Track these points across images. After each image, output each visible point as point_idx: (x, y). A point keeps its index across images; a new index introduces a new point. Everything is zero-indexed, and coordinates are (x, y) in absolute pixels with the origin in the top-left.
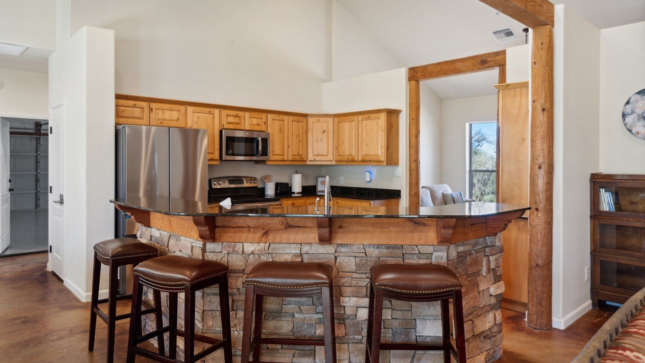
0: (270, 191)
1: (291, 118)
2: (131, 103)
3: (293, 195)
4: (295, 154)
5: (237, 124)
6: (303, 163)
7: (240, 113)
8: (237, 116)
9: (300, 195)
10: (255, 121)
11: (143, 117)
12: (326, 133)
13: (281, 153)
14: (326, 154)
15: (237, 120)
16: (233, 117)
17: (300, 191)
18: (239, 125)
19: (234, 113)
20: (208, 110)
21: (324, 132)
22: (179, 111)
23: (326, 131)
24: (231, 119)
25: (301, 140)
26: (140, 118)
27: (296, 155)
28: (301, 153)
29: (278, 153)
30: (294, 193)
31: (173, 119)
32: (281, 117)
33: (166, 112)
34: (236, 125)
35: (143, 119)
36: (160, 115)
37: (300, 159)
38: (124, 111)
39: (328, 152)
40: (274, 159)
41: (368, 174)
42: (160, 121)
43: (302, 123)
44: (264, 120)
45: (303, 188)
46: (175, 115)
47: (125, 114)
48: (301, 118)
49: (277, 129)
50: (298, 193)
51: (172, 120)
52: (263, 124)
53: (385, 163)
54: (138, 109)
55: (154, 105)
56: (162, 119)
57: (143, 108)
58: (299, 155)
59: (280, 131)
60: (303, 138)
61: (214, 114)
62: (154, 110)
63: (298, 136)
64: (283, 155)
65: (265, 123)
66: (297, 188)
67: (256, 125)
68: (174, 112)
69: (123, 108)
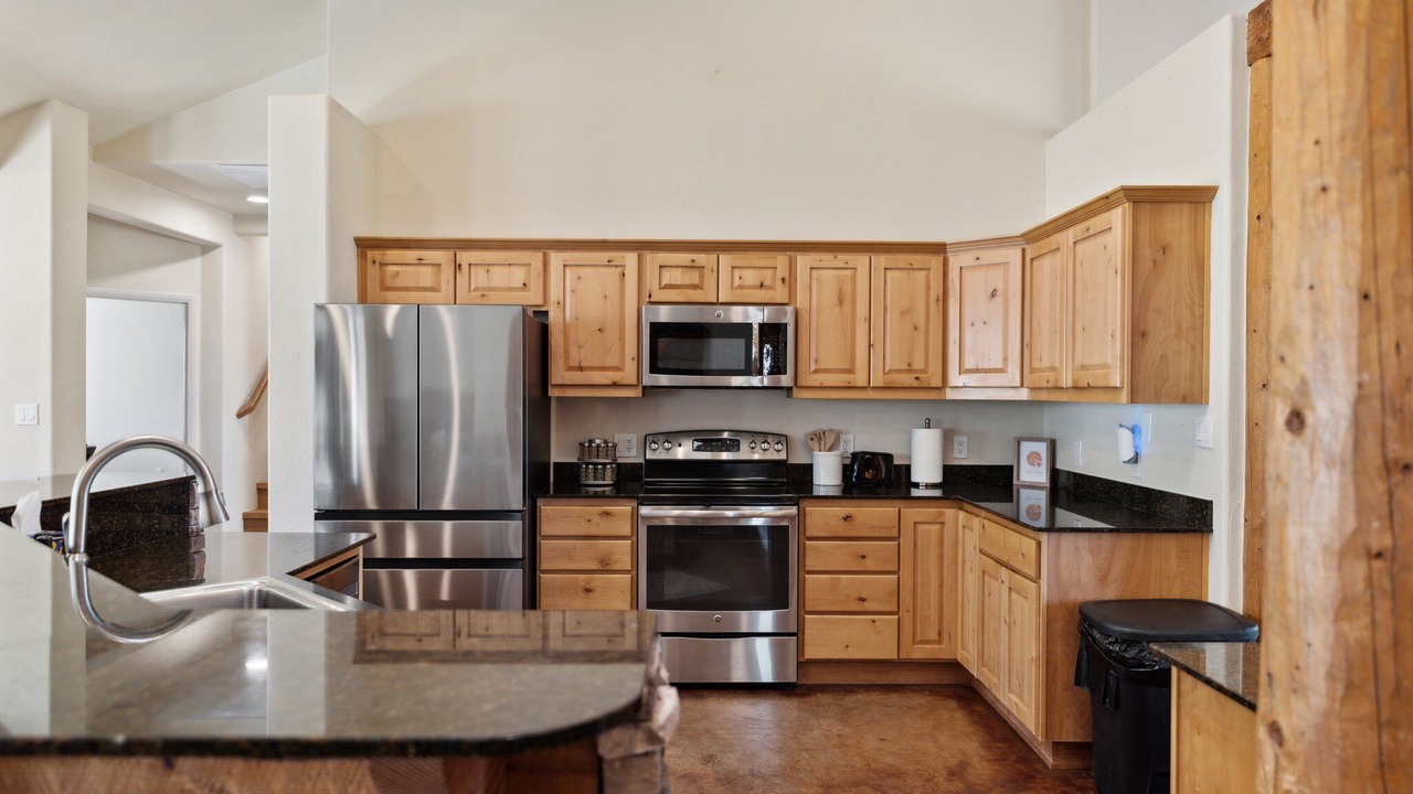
0: (827, 475)
1: (881, 260)
2: (412, 255)
3: (915, 492)
4: (896, 367)
5: (695, 287)
6: (932, 395)
7: (701, 258)
8: (692, 267)
9: (937, 493)
10: (751, 277)
11: (440, 287)
12: (999, 299)
13: (847, 366)
14: (1000, 366)
15: (693, 277)
16: (680, 269)
17: (938, 479)
18: (698, 292)
19: (684, 258)
20: (603, 256)
21: (993, 295)
22: (529, 265)
23: (1000, 292)
24: (670, 277)
25: (922, 325)
26: (433, 289)
27: (899, 371)
28: (918, 364)
29: (832, 365)
30: (917, 485)
31: (512, 285)
32: (842, 258)
33: (494, 270)
34: (691, 292)
35: (439, 291)
36: (480, 278)
37: (916, 383)
38: (397, 274)
39: (1005, 359)
40: (817, 384)
41: (1125, 435)
42: (480, 293)
43: (924, 273)
44: (782, 271)
45: (948, 470)
46: (517, 276)
47: (399, 283)
48: (917, 259)
49: (830, 296)
50: (928, 486)
51: (510, 289)
52: (779, 283)
53: (1124, 396)
54: (429, 269)
55: (465, 257)
56: (484, 289)
57: (440, 265)
58: (910, 371)
59: (841, 302)
60: (928, 319)
61: (624, 266)
62: (465, 267)
63: (905, 313)
64: (851, 371)
65: (783, 280)
66: (926, 471)
67: (753, 287)
68: (515, 269)
69: (394, 268)
